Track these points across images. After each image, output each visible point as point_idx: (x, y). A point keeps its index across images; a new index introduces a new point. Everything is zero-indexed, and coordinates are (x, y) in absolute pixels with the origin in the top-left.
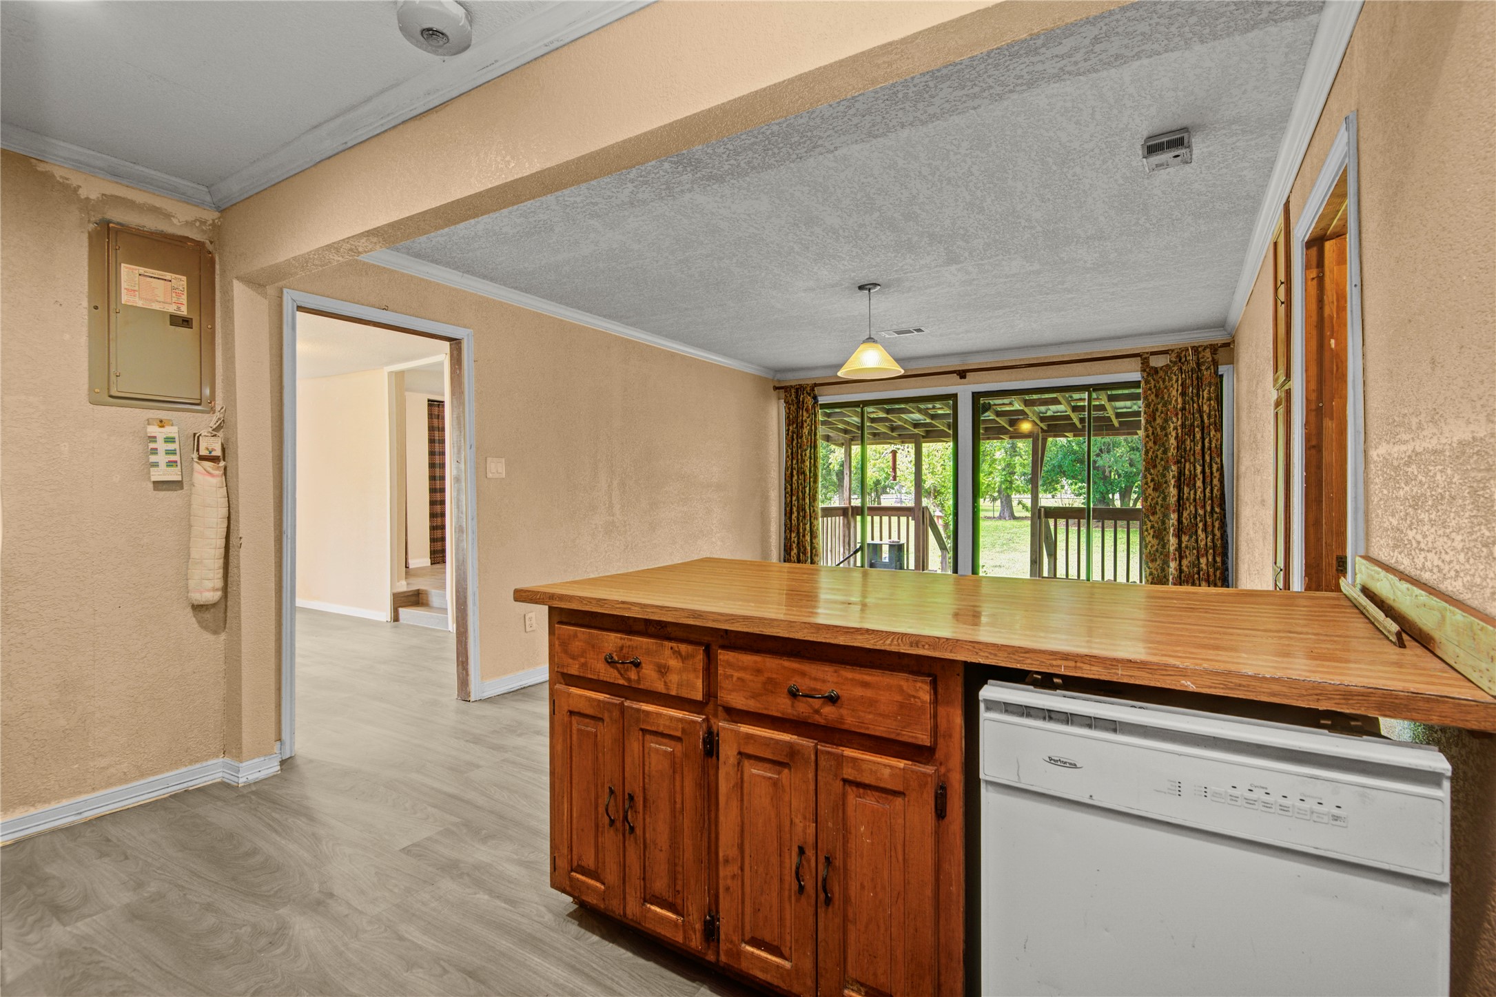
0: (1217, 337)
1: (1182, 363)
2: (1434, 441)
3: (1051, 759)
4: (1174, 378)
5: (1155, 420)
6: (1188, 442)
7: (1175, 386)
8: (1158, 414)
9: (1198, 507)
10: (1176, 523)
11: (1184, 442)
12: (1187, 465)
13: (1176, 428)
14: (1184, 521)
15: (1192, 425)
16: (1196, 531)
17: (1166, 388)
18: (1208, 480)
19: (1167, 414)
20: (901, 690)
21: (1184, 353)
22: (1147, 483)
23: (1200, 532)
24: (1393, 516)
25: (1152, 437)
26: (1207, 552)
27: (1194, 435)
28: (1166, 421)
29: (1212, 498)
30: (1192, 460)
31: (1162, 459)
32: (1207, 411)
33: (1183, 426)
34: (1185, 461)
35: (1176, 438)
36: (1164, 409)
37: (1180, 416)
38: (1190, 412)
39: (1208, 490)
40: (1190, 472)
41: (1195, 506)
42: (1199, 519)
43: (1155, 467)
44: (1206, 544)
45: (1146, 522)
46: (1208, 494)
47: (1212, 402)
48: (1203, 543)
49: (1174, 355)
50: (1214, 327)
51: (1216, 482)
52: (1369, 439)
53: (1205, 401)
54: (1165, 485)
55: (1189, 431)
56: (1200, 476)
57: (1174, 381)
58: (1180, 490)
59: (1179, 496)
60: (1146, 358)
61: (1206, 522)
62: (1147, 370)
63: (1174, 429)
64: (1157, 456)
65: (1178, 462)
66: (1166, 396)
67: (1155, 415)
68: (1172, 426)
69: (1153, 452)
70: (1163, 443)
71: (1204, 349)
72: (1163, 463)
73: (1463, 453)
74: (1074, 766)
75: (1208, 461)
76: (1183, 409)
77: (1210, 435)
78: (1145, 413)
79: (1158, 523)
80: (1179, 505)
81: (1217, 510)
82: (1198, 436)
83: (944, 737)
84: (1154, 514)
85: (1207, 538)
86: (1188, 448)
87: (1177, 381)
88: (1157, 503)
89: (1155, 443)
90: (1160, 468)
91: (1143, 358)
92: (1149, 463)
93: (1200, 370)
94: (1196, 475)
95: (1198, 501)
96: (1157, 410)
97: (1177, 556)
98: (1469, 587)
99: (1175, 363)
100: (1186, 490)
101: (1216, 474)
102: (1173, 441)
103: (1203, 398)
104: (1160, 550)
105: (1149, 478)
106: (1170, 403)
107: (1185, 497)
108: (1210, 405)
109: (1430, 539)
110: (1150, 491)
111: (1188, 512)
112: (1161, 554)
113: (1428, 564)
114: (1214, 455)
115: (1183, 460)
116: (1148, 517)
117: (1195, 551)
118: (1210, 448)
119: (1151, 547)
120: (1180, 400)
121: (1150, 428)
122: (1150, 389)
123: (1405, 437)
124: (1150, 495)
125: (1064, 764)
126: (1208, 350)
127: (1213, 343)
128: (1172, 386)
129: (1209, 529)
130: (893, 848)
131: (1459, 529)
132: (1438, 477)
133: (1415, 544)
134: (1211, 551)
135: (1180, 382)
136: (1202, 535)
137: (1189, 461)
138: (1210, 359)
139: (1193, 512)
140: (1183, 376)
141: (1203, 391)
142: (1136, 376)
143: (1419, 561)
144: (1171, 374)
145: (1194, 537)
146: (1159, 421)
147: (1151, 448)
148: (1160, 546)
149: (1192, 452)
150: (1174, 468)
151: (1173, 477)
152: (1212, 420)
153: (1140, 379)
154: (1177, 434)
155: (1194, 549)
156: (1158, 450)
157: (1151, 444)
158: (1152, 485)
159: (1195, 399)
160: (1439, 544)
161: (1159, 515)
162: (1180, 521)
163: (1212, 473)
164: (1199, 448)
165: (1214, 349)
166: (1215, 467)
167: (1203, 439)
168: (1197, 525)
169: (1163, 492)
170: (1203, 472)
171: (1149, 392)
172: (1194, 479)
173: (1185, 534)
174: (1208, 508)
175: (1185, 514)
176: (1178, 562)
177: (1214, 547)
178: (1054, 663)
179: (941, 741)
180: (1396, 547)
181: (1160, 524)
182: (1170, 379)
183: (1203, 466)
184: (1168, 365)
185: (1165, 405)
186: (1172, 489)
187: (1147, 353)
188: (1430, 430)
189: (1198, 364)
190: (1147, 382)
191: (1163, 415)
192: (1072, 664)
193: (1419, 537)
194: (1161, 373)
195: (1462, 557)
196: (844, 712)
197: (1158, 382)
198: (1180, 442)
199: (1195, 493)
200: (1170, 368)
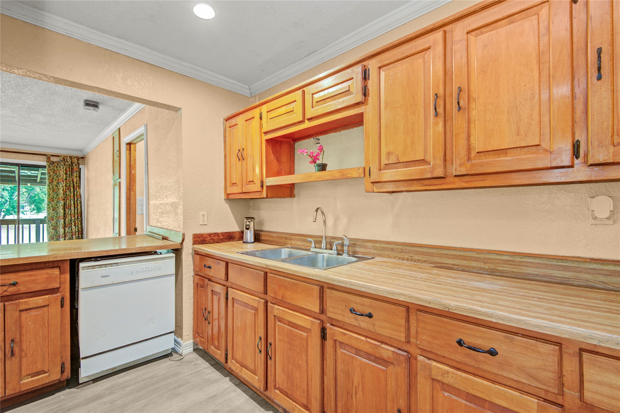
0: (80, 155)
1: (65, 162)
2: (167, 201)
3: (102, 276)
4: (62, 167)
5: (53, 182)
6: (68, 192)
7: (62, 170)
8: (54, 180)
9: (72, 217)
10: (63, 223)
11: (66, 192)
12: (68, 201)
13: (63, 187)
14: (66, 222)
15: (70, 186)
16: (71, 226)
17: (58, 170)
18: (76, 207)
19: (58, 180)
20: (47, 273)
21: (66, 158)
22: (49, 208)
23: (73, 226)
24: (156, 216)
25: (52, 189)
26: (76, 233)
27: (70, 190)
28: (58, 183)
29: (77, 214)
30: (69, 199)
31: (56, 198)
32: (76, 181)
33: (66, 186)
34: (67, 199)
35: (63, 190)
36: (57, 178)
37: (64, 182)
38: (68, 181)
39: (76, 211)
40: (69, 203)
41: (71, 217)
42: (72, 221)
43: (53, 201)
44: (75, 231)
45: (50, 224)
46: (76, 212)
47: (77, 178)
48: (74, 230)
49: (61, 158)
50: (78, 151)
51: (79, 207)
52: (149, 199)
53: (75, 177)
54: (57, 209)
55: (68, 188)
56: (73, 205)
57: (62, 168)
58: (64, 210)
59: (64, 213)
60: (49, 157)
61: (75, 222)
62: (50, 162)
63: (62, 187)
64: (54, 197)
65: (64, 200)
66: (58, 174)
67: (53, 180)
68: (61, 185)
69: (52, 195)
70: (57, 192)
71: (74, 158)
72: (56, 199)
73: (172, 204)
74: (108, 276)
75: (76, 199)
76: (66, 179)
77: (77, 190)
78: (49, 179)
79: (54, 224)
80: (64, 216)
81: (80, 217)
82: (72, 190)
83: (63, 283)
84: (53, 220)
85: (75, 228)
86: (68, 195)
87: (63, 168)
88: (54, 216)
89: (53, 192)
90: (55, 202)
91: (48, 157)
92: (50, 199)
93: (72, 165)
94: (71, 205)
95: (72, 214)
96: (54, 178)
97: (64, 236)
98: (174, 227)
99: (62, 161)
100: (67, 210)
101: (79, 205)
102: (61, 191)
103: (74, 176)
104: (55, 234)
105: (51, 205)
106: (60, 176)
107: (67, 213)
108: (77, 179)
109: (166, 220)
110: (51, 211)
111: (68, 219)
112: (56, 236)
113: (165, 224)
114: (78, 197)
115: (66, 199)
116: (50, 221)
117: (71, 234)
118: (77, 195)
119: (52, 233)
120: (64, 176)
121: (51, 185)
122: (51, 170)
123: (159, 200)
124: (51, 212)
125: (105, 276)
126: (76, 159)
127: (78, 156)
128: (61, 170)
129: (77, 225)
130: (43, 324)
131: (172, 217)
132: (167, 208)
133: (162, 221)
134: (77, 233)
135: (64, 169)
136: (73, 227)
137: (68, 199)
138: (77, 162)
139: (70, 219)
140: (66, 167)
141: (74, 173)
142: (44, 163)
143: (163, 224)
144: (60, 165)
145: (70, 228)
146: (55, 183)
147: (51, 193)
148: (55, 233)
149: (69, 196)
150: (62, 202)
151: (62, 205)
152: (78, 185)
153: (46, 165)
154: (63, 189)
155: (70, 232)
156: (54, 195)
157: (51, 192)
158: (52, 208)
159: (71, 176)
160: (168, 220)
161: (55, 220)
162: (65, 223)
163: (77, 204)
164: (72, 195)
165: (78, 159)
166: (79, 202)
167: (74, 191)
168: (71, 223)
169: (57, 211)
170: (74, 204)
171: (50, 171)
172: (70, 206)
173: (67, 227)
174: (76, 217)
175: (67, 220)
176: (64, 238)
177: (78, 231)
178: (102, 253)
179: (62, 285)
180: (157, 222)
181: (55, 224)
182: (60, 167)
183: (74, 201)
184: (58, 161)
185: (57, 177)
186: (61, 210)
187: (50, 155)
188: (166, 199)
189: (72, 163)
190: (49, 167)
191: (56, 181)
192: (107, 252)
193: (163, 220)
194: (56, 164)
195: (172, 222)
196: (20, 287)
197: (54, 167)
198: (65, 193)
199: (71, 212)
200: (60, 163)
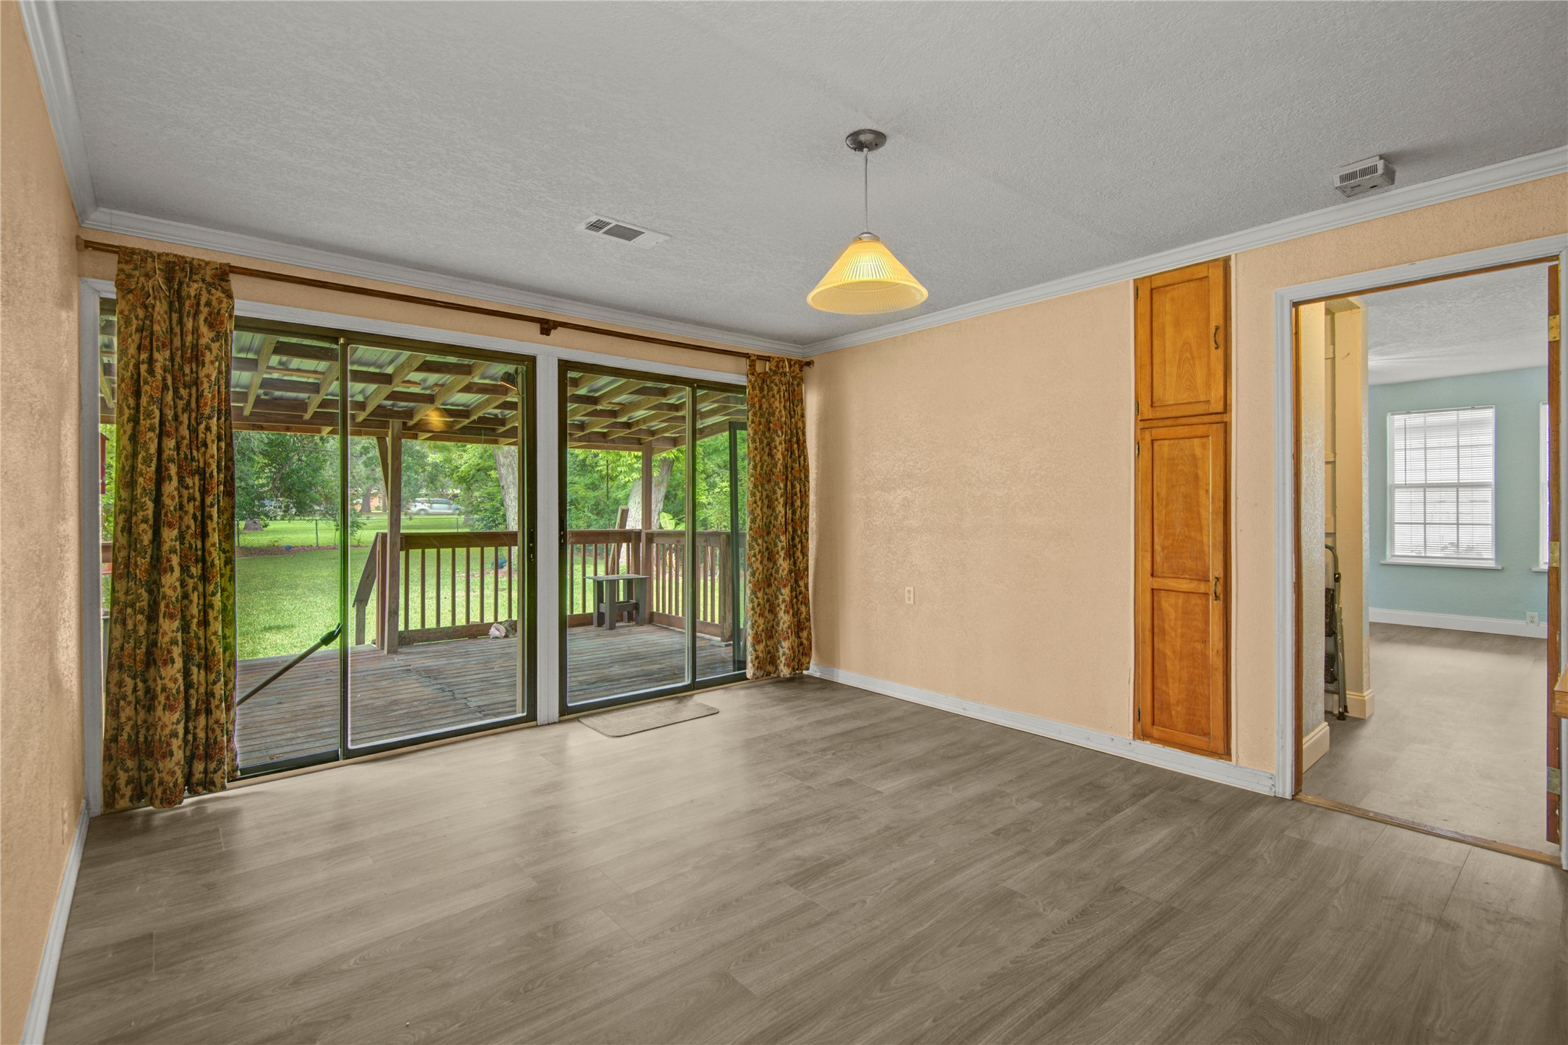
0: (796, 353)
1: (781, 374)
4: (776, 389)
7: (778, 397)
9: (797, 528)
10: (785, 545)
12: (788, 482)
13: (781, 443)
17: (765, 397)
21: (780, 363)
22: (755, 502)
26: (804, 574)
30: (791, 478)
32: (802, 428)
33: (785, 441)
34: (786, 478)
37: (785, 430)
40: (790, 490)
43: (769, 481)
45: (753, 546)
49: (774, 363)
50: (795, 342)
55: (789, 446)
57: (775, 391)
58: (785, 509)
59: (785, 515)
60: (754, 361)
62: (754, 375)
63: (779, 443)
71: (795, 364)
80: (786, 526)
85: (803, 560)
86: (788, 465)
91: (752, 361)
102: (779, 456)
104: (774, 574)
106: (773, 415)
112: (775, 579)
116: (756, 540)
117: (793, 574)
122: (755, 397)
126: (797, 366)
127: (798, 359)
129: (805, 551)
137: (789, 479)
138: (798, 376)
142: (741, 380)
144: (772, 382)
148: (774, 570)
149: (790, 469)
150: (781, 485)
151: (782, 495)
153: (746, 384)
154: (782, 449)
155: (792, 571)
158: (760, 503)
162: (788, 543)
163: (805, 493)
165: (801, 367)
170: (801, 491)
171: (755, 400)
172: (793, 498)
174: (804, 529)
181: (773, 545)
182: (770, 389)
184: (770, 373)
187: (754, 356)
189: (792, 378)
190: (752, 388)
197: (763, 390)
198: (784, 457)
199: (794, 512)
200: (770, 377)
